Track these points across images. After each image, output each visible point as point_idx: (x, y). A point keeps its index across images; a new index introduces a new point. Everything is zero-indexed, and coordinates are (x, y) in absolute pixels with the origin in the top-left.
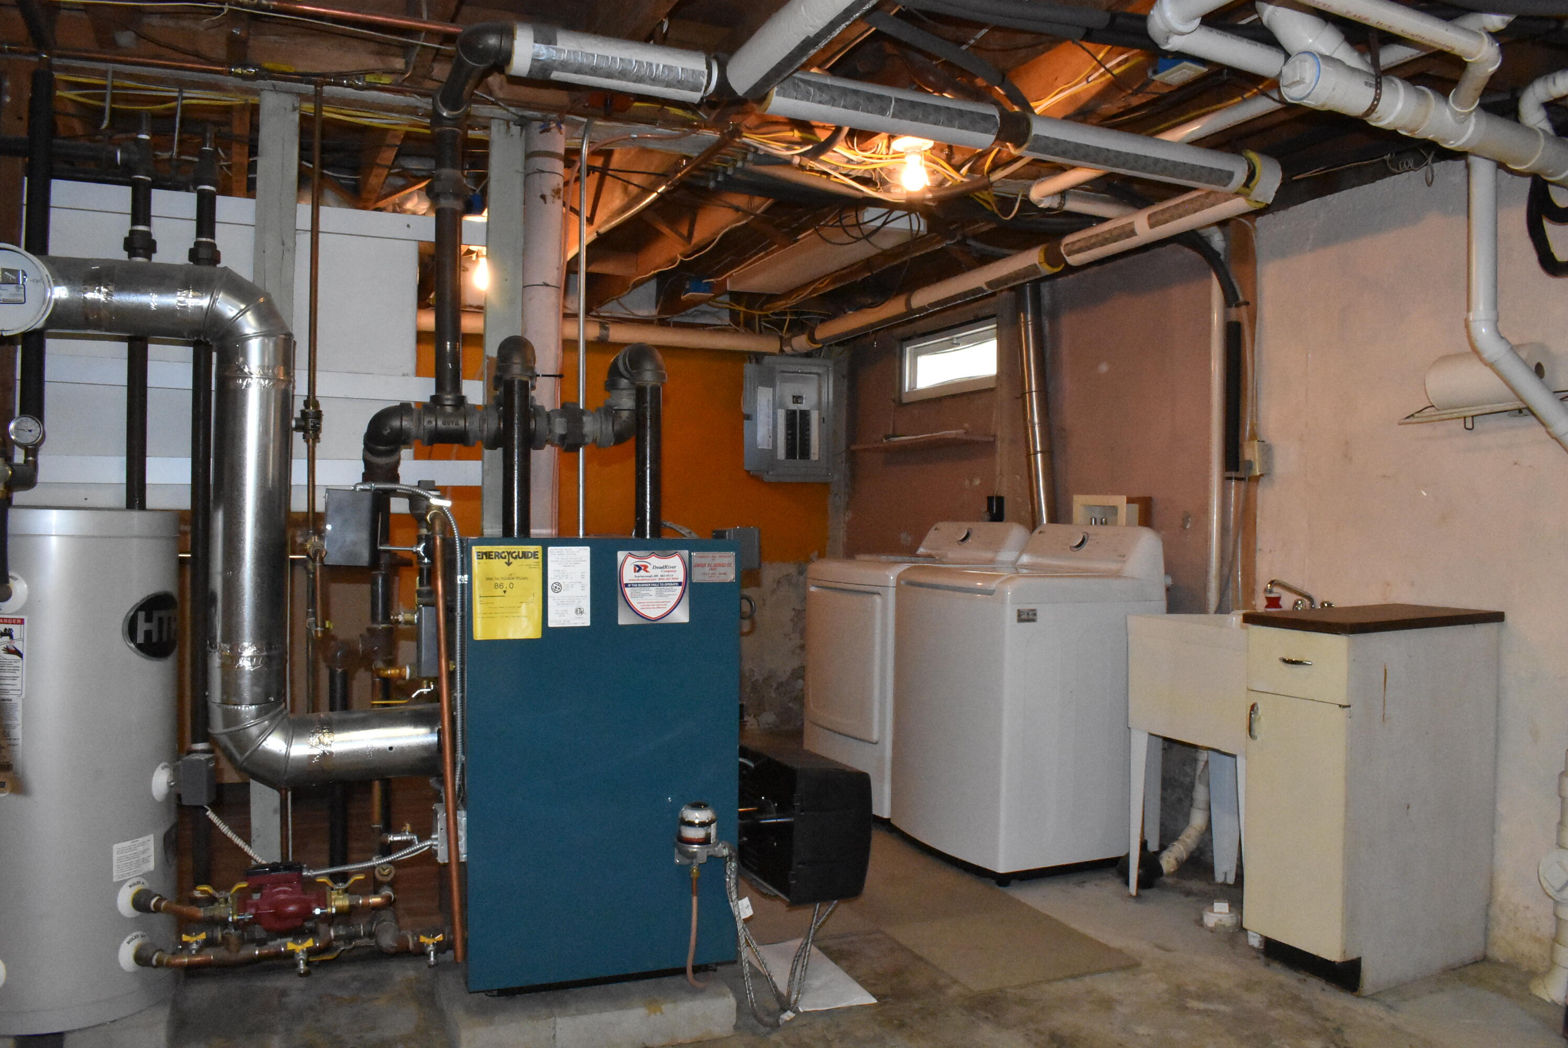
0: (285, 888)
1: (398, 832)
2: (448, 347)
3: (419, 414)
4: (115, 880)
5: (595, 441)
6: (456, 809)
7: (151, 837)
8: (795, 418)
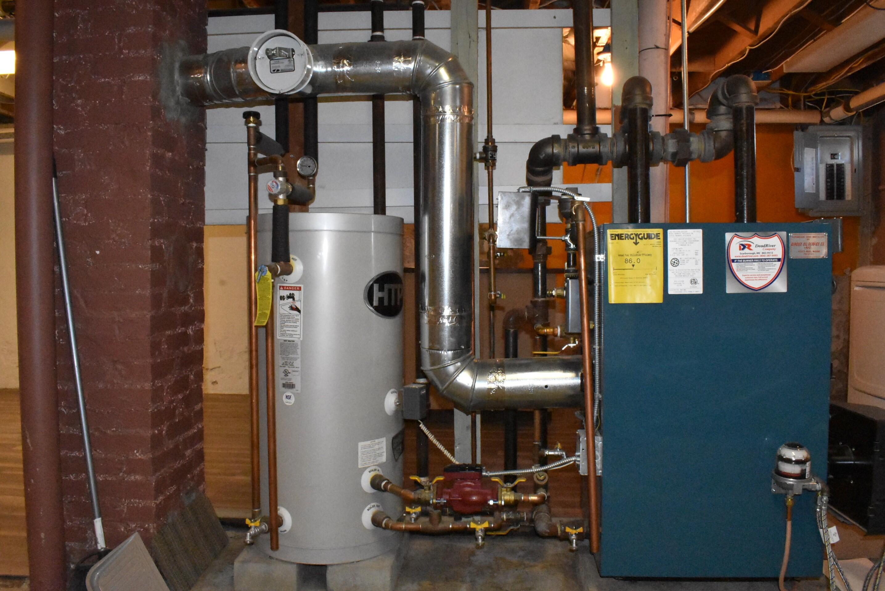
0: (470, 483)
1: (552, 449)
2: (586, 90)
3: (566, 143)
4: (360, 467)
5: (699, 156)
6: (594, 435)
7: (384, 439)
8: (833, 170)
